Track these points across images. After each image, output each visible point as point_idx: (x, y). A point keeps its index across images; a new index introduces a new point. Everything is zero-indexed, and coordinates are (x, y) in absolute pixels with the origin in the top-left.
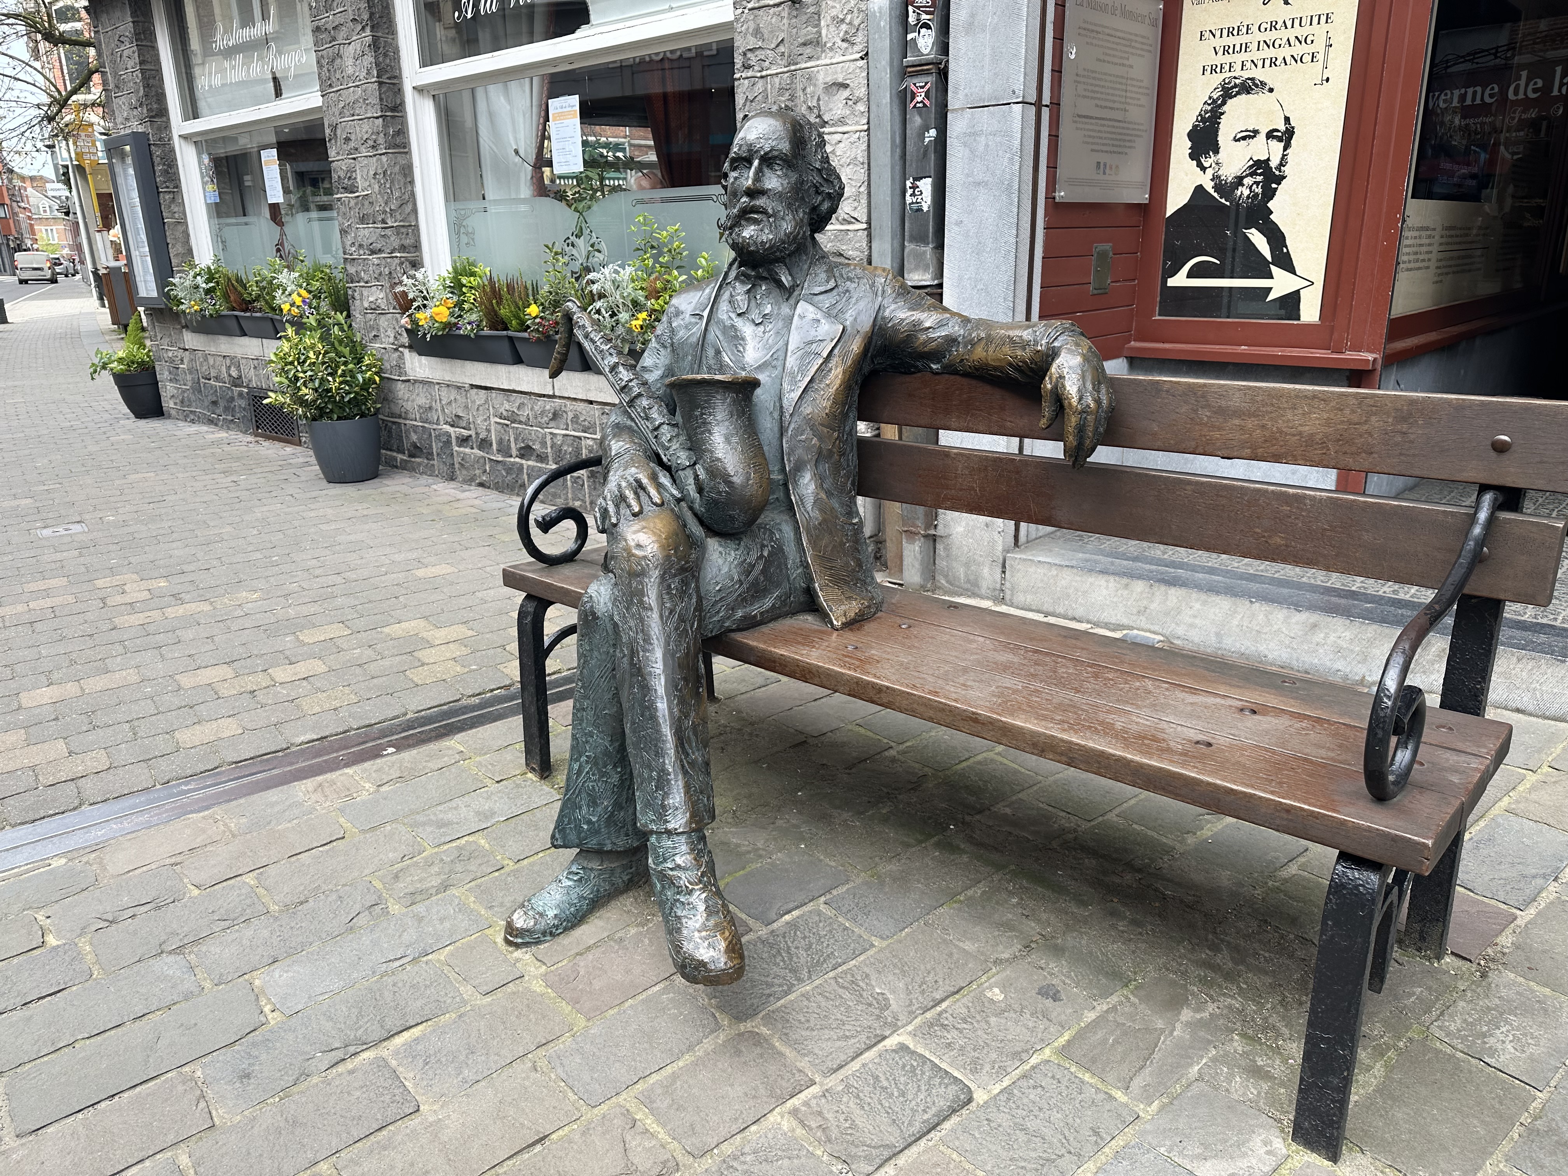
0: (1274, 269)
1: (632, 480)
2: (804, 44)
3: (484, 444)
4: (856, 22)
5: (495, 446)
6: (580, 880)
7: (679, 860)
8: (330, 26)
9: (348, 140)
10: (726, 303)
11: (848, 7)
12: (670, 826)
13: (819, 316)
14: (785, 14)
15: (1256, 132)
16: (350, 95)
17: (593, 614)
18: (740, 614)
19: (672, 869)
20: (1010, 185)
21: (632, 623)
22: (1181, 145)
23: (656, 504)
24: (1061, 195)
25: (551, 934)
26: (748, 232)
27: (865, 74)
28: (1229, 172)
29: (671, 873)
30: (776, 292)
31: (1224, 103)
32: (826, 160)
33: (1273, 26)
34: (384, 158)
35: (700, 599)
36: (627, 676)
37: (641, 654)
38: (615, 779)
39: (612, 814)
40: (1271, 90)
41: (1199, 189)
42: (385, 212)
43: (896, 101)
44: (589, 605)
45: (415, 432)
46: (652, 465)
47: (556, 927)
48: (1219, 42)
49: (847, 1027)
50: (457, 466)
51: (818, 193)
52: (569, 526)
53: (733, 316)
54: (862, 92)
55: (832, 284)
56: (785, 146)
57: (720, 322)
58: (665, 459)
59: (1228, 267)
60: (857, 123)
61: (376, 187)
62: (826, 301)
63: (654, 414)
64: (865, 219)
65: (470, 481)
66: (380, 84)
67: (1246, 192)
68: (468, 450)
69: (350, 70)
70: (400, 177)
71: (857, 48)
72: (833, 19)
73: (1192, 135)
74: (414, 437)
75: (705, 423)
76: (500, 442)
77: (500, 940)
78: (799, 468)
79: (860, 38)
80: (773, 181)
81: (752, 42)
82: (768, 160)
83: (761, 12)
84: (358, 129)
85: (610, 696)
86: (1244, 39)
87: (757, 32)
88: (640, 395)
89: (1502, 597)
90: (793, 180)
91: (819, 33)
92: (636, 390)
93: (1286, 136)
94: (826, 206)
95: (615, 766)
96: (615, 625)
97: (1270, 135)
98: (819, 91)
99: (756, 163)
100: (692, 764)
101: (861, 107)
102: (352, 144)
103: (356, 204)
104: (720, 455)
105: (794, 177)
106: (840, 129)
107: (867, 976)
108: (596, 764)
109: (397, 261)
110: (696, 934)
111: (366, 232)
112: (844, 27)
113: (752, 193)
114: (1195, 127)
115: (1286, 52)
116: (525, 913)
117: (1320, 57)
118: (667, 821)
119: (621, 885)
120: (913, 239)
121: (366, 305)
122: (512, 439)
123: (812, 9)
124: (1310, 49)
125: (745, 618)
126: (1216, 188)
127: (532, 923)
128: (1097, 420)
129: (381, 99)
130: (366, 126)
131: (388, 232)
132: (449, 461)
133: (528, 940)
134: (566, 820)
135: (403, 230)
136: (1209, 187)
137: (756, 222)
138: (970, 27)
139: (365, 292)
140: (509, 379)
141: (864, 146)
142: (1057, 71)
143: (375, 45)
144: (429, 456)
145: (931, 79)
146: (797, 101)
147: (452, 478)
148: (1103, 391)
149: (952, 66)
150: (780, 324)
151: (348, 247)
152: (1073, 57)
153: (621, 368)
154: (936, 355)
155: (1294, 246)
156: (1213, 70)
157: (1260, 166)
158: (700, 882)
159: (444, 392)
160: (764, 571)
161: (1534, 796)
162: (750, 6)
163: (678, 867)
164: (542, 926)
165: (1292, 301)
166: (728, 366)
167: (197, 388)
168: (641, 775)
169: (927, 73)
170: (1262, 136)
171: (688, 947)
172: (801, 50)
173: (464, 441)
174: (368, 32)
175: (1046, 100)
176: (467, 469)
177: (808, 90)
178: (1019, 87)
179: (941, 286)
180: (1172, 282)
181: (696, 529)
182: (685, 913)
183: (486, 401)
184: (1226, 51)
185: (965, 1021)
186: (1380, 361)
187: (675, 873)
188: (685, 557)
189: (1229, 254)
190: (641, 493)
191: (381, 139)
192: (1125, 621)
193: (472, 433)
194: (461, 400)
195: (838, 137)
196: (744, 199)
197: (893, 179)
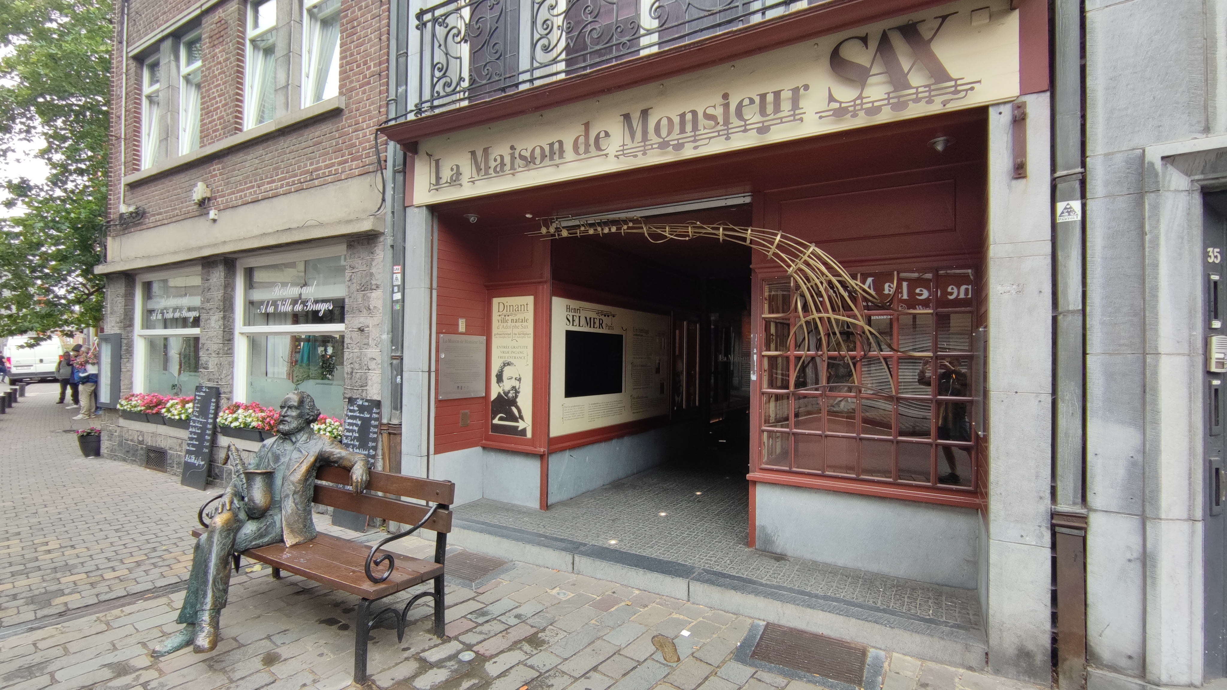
0: (520, 420)
1: (223, 502)
2: (364, 345)
4: (379, 341)
6: (184, 634)
8: (207, 308)
11: (377, 336)
14: (359, 334)
15: (512, 378)
16: (212, 333)
18: (253, 543)
19: (200, 621)
20: (419, 397)
21: (207, 546)
22: (494, 379)
23: (228, 510)
25: (168, 652)
26: (281, 427)
27: (381, 356)
28: (506, 389)
31: (504, 368)
33: (514, 347)
34: (221, 359)
35: (235, 539)
37: (207, 555)
40: (515, 366)
41: (499, 393)
42: (218, 378)
43: (390, 366)
44: (199, 541)
45: (218, 469)
46: (234, 497)
47: (171, 650)
48: (501, 350)
51: (310, 414)
53: (276, 449)
54: (380, 362)
55: (308, 441)
56: (297, 403)
57: (272, 451)
59: (508, 419)
60: (379, 371)
61: (216, 369)
62: (305, 446)
66: (224, 331)
67: (511, 395)
70: (228, 366)
72: (373, 338)
73: (497, 376)
80: (292, 413)
81: (350, 341)
82: (291, 407)
83: (353, 332)
84: (213, 346)
86: (508, 350)
90: (299, 412)
91: (368, 342)
93: (519, 380)
94: (313, 417)
96: (204, 547)
98: (368, 359)
99: (286, 408)
100: (218, 589)
102: (209, 352)
103: (208, 374)
104: (256, 496)
110: (203, 638)
112: (375, 342)
114: (497, 374)
115: (517, 355)
116: (160, 646)
117: (525, 357)
120: (394, 409)
123: (367, 334)
124: (523, 355)
125: (256, 545)
126: (504, 393)
128: (361, 484)
129: (224, 337)
130: (216, 346)
131: (218, 386)
133: (158, 654)
134: (183, 613)
135: (225, 386)
136: (502, 393)
137: (284, 424)
138: (409, 348)
141: (381, 377)
143: (224, 318)
146: (361, 361)
149: (404, 358)
150: (289, 452)
152: (444, 356)
155: (524, 413)
157: (514, 388)
158: (209, 624)
160: (265, 530)
162: (350, 330)
163: (203, 621)
165: (524, 431)
169: (398, 359)
170: (514, 379)
171: (197, 642)
174: (222, 313)
175: (433, 370)
177: (365, 359)
178: (421, 368)
179: (401, 425)
180: (494, 422)
181: (242, 517)
182: (200, 634)
184: (503, 353)
186: (548, 453)
187: (201, 623)
188: (233, 526)
189: (508, 414)
190: (225, 506)
191: (221, 351)
195: (373, 374)
196: (282, 417)
197: (388, 389)
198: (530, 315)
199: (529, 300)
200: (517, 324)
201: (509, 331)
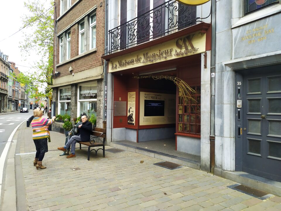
8: (72, 96)
9: (72, 105)
15: (132, 111)
20: (110, 115)
24: (115, 115)
31: (130, 109)
33: (132, 104)
41: (129, 115)
64: (103, 116)
66: (75, 101)
70: (76, 109)
71: (102, 104)
83: (98, 101)
101: (103, 108)
103: (72, 111)
109: (75, 116)
117: (134, 106)
123: (101, 101)
135: (76, 113)
138: (108, 104)
139: (72, 119)
143: (75, 98)
151: (71, 114)
152: (115, 106)
155: (134, 120)
156: (129, 106)
157: (132, 113)
165: (134, 124)
169: (106, 107)
178: (110, 109)
179: (106, 121)
180: (128, 122)
186: (138, 129)
189: (131, 120)
191: (75, 105)
197: (104, 113)
198: (135, 96)
199: (135, 93)
200: (133, 98)
201: (131, 100)
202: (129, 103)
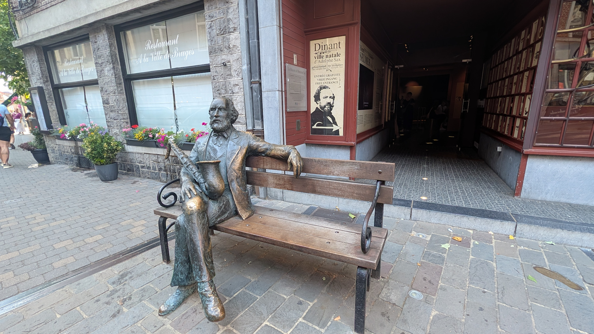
0: (333, 125)
1: (188, 188)
2: (228, 75)
3: (149, 168)
4: (240, 71)
5: (152, 168)
6: (179, 294)
7: (206, 289)
8: (100, 63)
9: (106, 91)
10: (211, 141)
11: (237, 68)
12: (203, 280)
13: (235, 144)
14: (223, 68)
15: (327, 97)
16: (107, 80)
17: (179, 225)
18: (219, 219)
19: (204, 292)
20: (277, 109)
21: (190, 228)
22: (312, 99)
23: (195, 195)
24: (288, 110)
25: (172, 311)
26: (215, 125)
27: (242, 83)
28: (323, 105)
29: (204, 293)
30: (223, 139)
31: (320, 90)
32: (234, 108)
33: (329, 76)
34: (117, 96)
35: (208, 218)
36: (189, 242)
37: (193, 235)
38: (188, 266)
39: (187, 276)
40: (330, 88)
41: (317, 108)
42: (118, 110)
43: (250, 89)
44: (178, 223)
45: (129, 165)
46: (193, 183)
47: (173, 308)
48: (318, 78)
49: (252, 323)
50: (141, 173)
51: (232, 115)
52: (172, 198)
53: (213, 144)
54: (242, 87)
55: (237, 136)
56: (224, 106)
57: (210, 146)
58: (197, 181)
59: (324, 124)
60: (241, 93)
61: (115, 103)
62: (236, 140)
63: (194, 169)
64: (245, 114)
65: (145, 177)
66: (116, 77)
67: (327, 109)
68: (144, 169)
69: (106, 74)
70: (122, 101)
71: (240, 77)
72: (234, 70)
73: (315, 97)
74: (128, 167)
75: (207, 173)
76: (153, 167)
77: (158, 315)
78: (232, 181)
79: (241, 75)
80: (221, 113)
81: (215, 74)
82: (220, 109)
83: (217, 67)
84: (109, 89)
85: (185, 246)
86: (323, 78)
87: (216, 72)
88: (189, 165)
89: (383, 203)
90: (226, 113)
91: (231, 73)
92: (189, 163)
93: (333, 98)
94: (234, 118)
95: (187, 264)
96: (185, 228)
97: (330, 97)
98: (232, 86)
99: (217, 109)
100: (208, 262)
101: (242, 90)
102: (108, 92)
103: (110, 107)
104: (211, 181)
105: (226, 112)
106: (237, 94)
107: (257, 307)
108: (182, 264)
109: (122, 122)
110: (212, 308)
111: (113, 115)
112: (237, 72)
113: (216, 117)
114: (315, 95)
115: (332, 81)
116: (164, 306)
117: (338, 82)
118: (202, 279)
119: (191, 293)
120: (256, 119)
121: (113, 133)
122: (156, 166)
123: (229, 68)
124: (337, 80)
125: (220, 220)
127: (166, 308)
128: (300, 168)
129: (116, 82)
130: (112, 88)
131: (119, 115)
132: (139, 172)
133: (165, 313)
134: (175, 279)
135: (124, 114)
136: (319, 108)
137: (217, 123)
138: (265, 74)
139: (113, 130)
140: (155, 151)
141: (243, 98)
142: (285, 84)
144: (133, 171)
145: (257, 85)
146: (227, 88)
147: (140, 177)
148: (301, 162)
149: (262, 82)
150: (225, 146)
151: (107, 118)
152: (288, 81)
153: (184, 158)
154: (263, 152)
155: (337, 120)
156: (318, 84)
157: (329, 103)
158: (212, 294)
159: (137, 155)
160: (224, 208)
161: (393, 236)
162: (214, 66)
163: (206, 291)
164: (170, 309)
165: (338, 131)
166: (212, 157)
167: (61, 155)
168: (194, 267)
169: (257, 83)
171: (210, 312)
172: (227, 76)
173: (143, 167)
174: (111, 65)
175: (283, 90)
176: (144, 174)
177: (229, 85)
178: (277, 88)
179: (263, 129)
180: (313, 127)
181: (206, 199)
182: (209, 303)
183: (149, 157)
184: (320, 80)
185: (281, 315)
186: (355, 144)
187: (205, 293)
188: (204, 208)
189: (324, 121)
190: (191, 192)
191: (116, 91)
192: (310, 203)
193: (145, 165)
194: (142, 156)
195: (237, 96)
196: (214, 118)
197: (250, 106)
198: (342, 51)
199: (342, 40)
200: (331, 59)
201: (324, 64)
202: (313, 73)
